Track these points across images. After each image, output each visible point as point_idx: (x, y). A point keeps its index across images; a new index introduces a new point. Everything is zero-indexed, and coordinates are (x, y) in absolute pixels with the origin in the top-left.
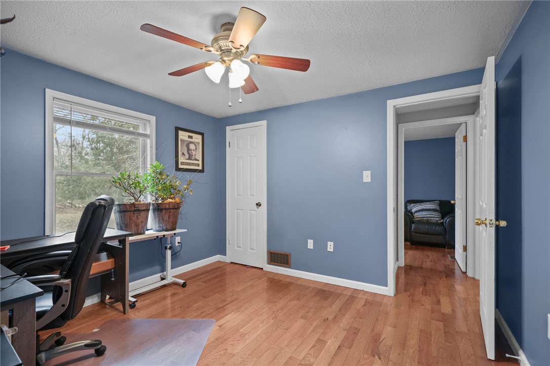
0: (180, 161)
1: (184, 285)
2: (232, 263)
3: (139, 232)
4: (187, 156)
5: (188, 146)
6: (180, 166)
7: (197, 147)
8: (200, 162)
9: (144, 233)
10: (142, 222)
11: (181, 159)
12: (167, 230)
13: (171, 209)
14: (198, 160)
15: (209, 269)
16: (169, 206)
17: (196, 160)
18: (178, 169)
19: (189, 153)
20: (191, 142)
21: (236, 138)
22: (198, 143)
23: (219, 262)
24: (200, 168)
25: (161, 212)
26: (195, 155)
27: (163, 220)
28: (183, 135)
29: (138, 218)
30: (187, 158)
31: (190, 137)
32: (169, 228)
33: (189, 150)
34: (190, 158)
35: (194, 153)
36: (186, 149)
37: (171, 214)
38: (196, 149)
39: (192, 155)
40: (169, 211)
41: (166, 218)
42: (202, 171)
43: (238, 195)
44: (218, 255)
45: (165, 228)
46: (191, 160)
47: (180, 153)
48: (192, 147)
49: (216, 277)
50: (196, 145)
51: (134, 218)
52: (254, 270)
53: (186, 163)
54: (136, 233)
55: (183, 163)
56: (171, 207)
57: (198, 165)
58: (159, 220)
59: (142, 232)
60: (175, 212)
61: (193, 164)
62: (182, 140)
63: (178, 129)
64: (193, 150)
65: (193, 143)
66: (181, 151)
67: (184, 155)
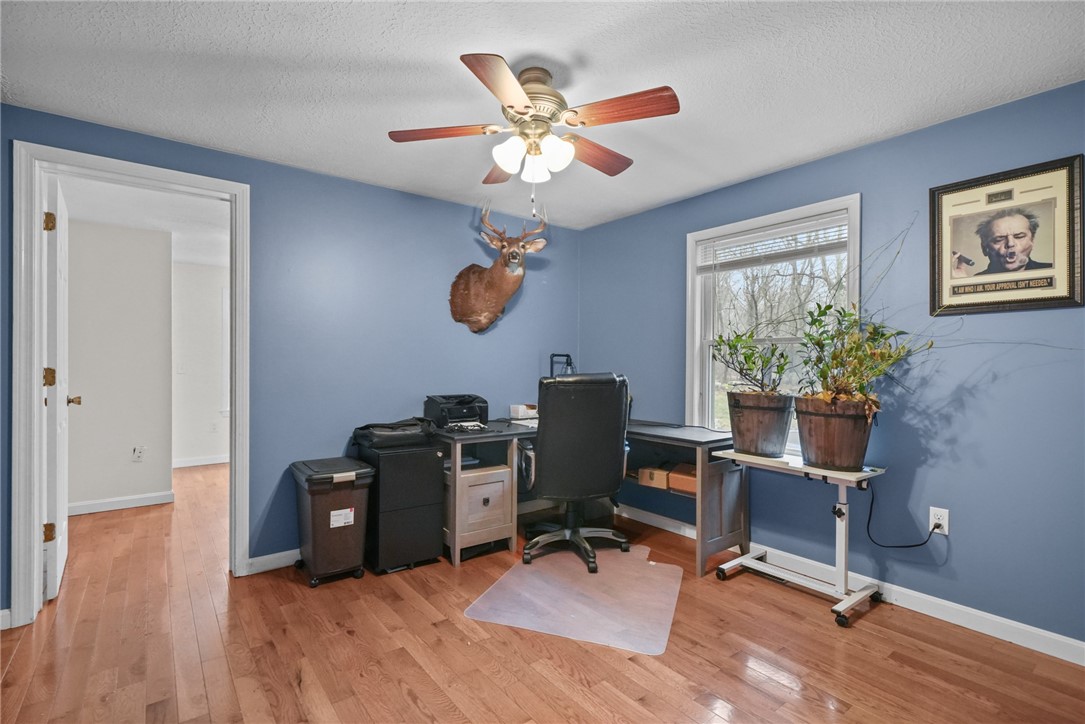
0: (948, 283)
4: (984, 262)
5: (986, 231)
6: (948, 300)
7: (1040, 221)
8: (1058, 272)
11: (954, 277)
14: (1047, 266)
16: (807, 407)
17: (1033, 265)
18: (941, 310)
19: (987, 249)
20: (1002, 214)
24: (1060, 289)
26: (1027, 250)
28: (964, 204)
29: (740, 421)
30: (986, 267)
31: (992, 198)
33: (989, 239)
34: (997, 267)
35: (1018, 245)
36: (978, 240)
38: (1034, 228)
39: (1012, 255)
40: (808, 417)
41: (805, 433)
46: (1008, 270)
47: (948, 261)
48: (1009, 226)
50: (1036, 213)
53: (976, 285)
55: (955, 291)
57: (1051, 284)
59: (753, 450)
60: (823, 423)
61: (1017, 282)
62: (957, 222)
63: (935, 196)
64: (1016, 236)
65: (1019, 211)
66: (954, 253)
67: (968, 262)
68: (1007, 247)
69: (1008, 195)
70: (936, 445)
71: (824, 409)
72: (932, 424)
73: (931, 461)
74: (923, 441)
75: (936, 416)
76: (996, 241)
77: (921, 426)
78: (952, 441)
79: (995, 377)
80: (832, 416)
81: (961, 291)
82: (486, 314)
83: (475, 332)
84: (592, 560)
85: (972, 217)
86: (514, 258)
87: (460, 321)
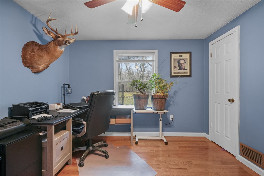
0: (173, 71)
1: (166, 143)
2: (212, 142)
3: (141, 108)
4: (178, 68)
5: (179, 62)
6: (173, 74)
7: (186, 62)
8: (188, 71)
9: (145, 110)
10: (142, 104)
11: (174, 70)
12: (157, 110)
13: (158, 98)
14: (187, 70)
15: (191, 140)
16: (157, 97)
17: (185, 69)
18: (172, 76)
19: (179, 66)
20: (181, 59)
21: (216, 49)
22: (187, 59)
23: (204, 138)
24: (188, 74)
25: (154, 100)
26: (184, 67)
27: (155, 104)
28: (175, 56)
29: (140, 102)
30: (179, 69)
31: (180, 56)
32: (158, 109)
33: (179, 64)
34: (180, 69)
35: (183, 65)
36: (177, 64)
37: (158, 101)
38: (185, 63)
39: (182, 67)
40: (157, 99)
41: (156, 103)
42: (190, 76)
43: (217, 92)
44: (204, 133)
45: (156, 108)
46: (181, 70)
47: (173, 67)
48: (182, 62)
49: (189, 147)
50: (185, 60)
51: (138, 101)
52: (228, 154)
53: (177, 72)
54: (140, 109)
55: (174, 73)
56: (158, 97)
57: (187, 73)
58: (153, 104)
59: (143, 109)
60: (161, 100)
61: (183, 72)
62: (174, 59)
63: (171, 53)
64: (183, 64)
65: (183, 59)
66: (174, 66)
67: (176, 67)
68: (182, 66)
69: (181, 56)
70: (171, 103)
71: (162, 97)
72: (171, 99)
73: (170, 106)
74: (169, 102)
75: (171, 97)
76: (180, 64)
77: (169, 99)
78: (174, 102)
79: (180, 89)
80: (162, 99)
81: (175, 73)
82: (43, 65)
83: (34, 73)
84: (107, 154)
85: (177, 59)
86: (69, 43)
87: (27, 67)
